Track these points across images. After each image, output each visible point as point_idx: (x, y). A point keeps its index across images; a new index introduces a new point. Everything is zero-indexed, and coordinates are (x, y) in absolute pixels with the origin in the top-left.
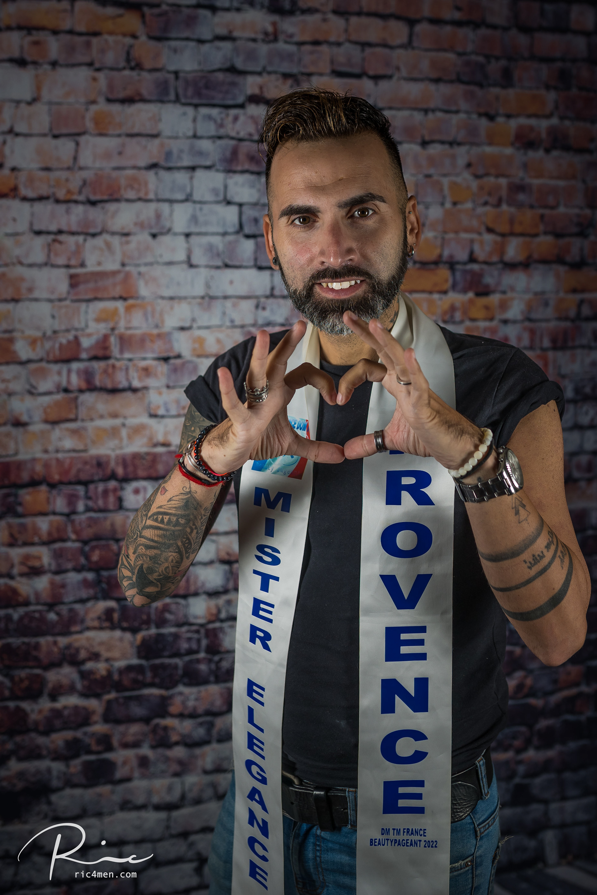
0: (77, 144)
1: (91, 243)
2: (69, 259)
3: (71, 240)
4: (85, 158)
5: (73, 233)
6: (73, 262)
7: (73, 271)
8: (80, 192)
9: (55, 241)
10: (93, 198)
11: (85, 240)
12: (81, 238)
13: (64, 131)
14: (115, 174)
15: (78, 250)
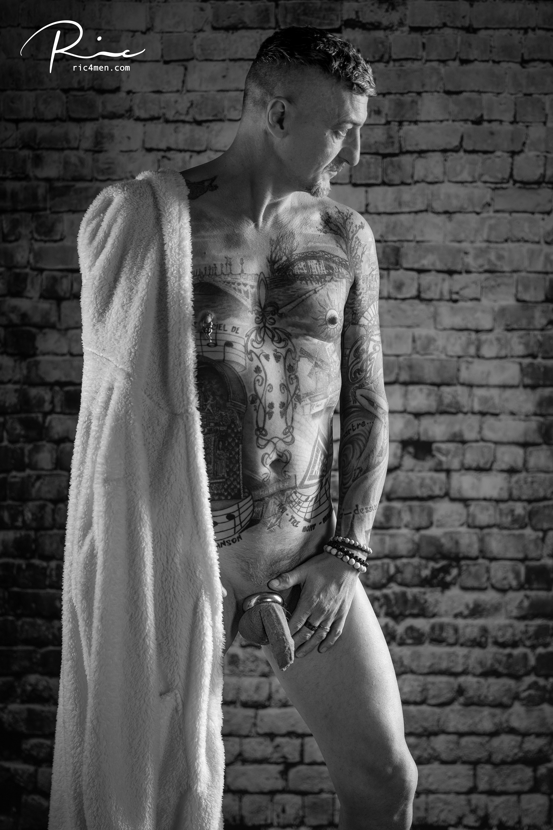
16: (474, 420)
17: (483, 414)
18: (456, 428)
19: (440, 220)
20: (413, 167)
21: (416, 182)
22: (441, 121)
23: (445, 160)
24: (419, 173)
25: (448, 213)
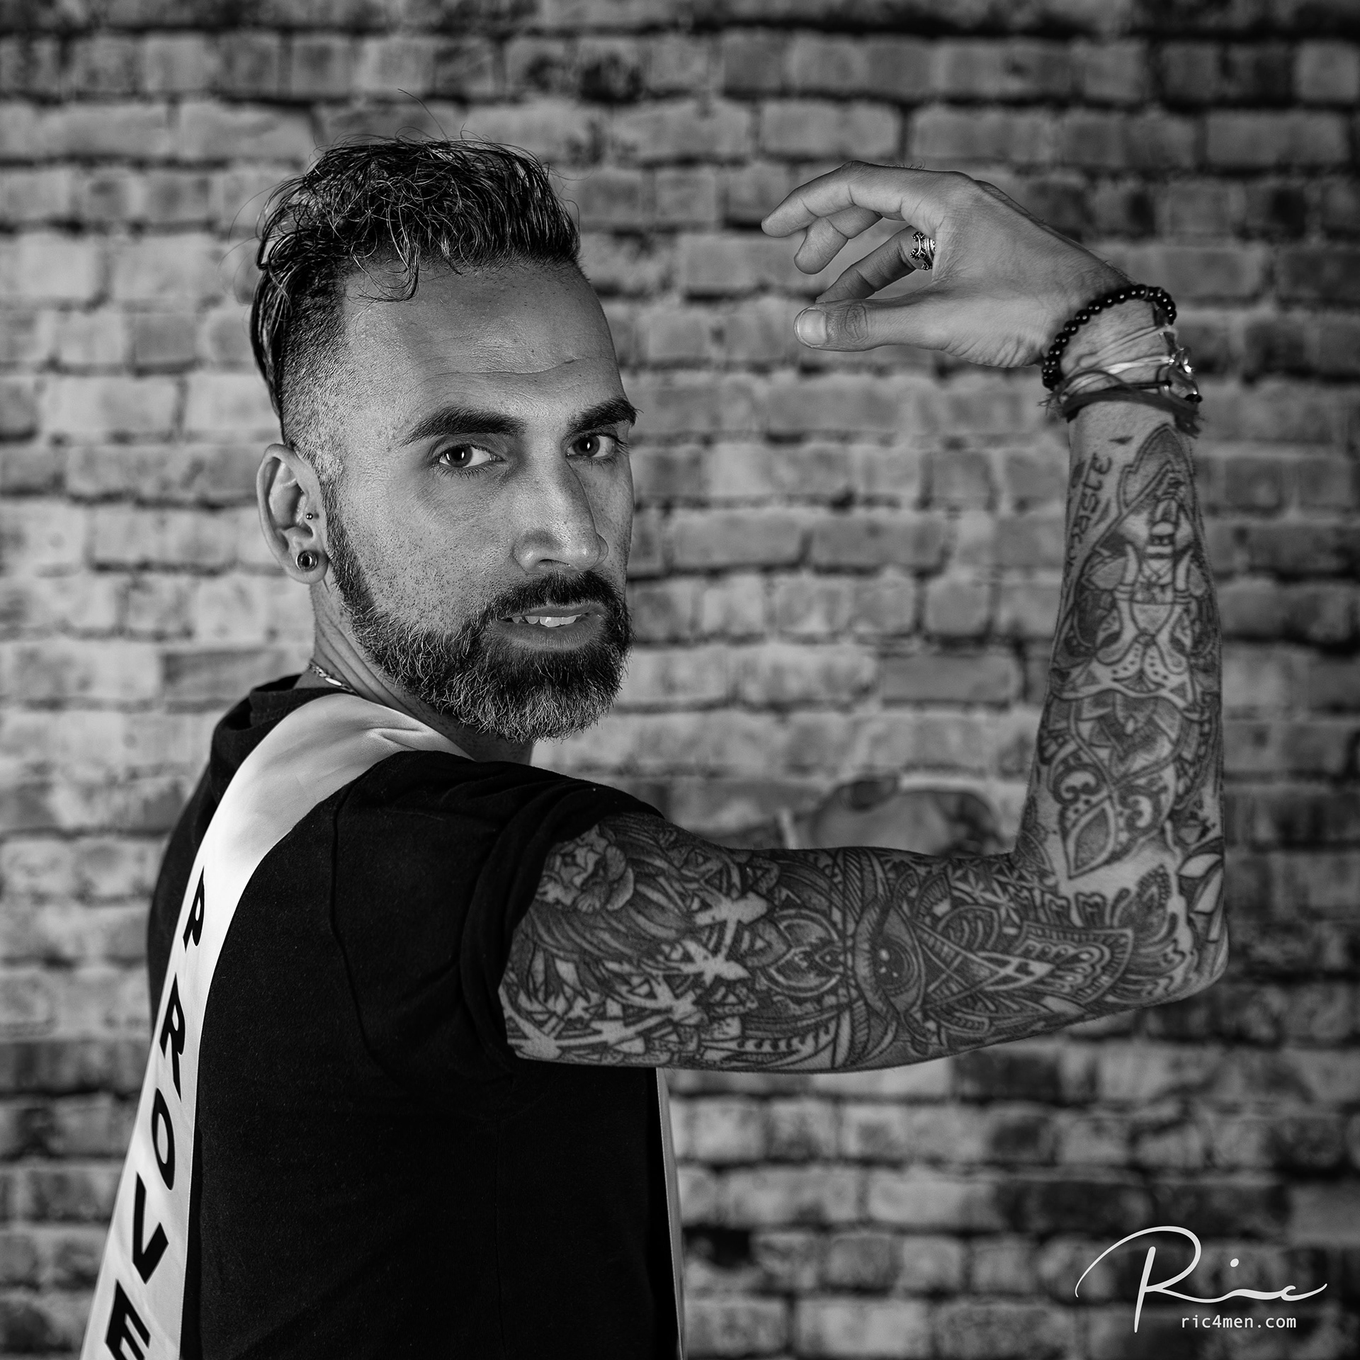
0: (183, 388)
1: (207, 588)
2: (162, 621)
3: (165, 585)
4: (200, 416)
5: (170, 568)
6: (172, 627)
7: (170, 647)
8: (186, 485)
9: (135, 585)
10: (215, 494)
11: (195, 584)
12: (185, 580)
13: (158, 360)
15: (180, 605)
16: (847, 1178)
17: (867, 1163)
18: (807, 1196)
19: (761, 723)
20: (697, 603)
21: (706, 639)
22: (758, 503)
23: (769, 590)
24: (711, 618)
25: (778, 707)
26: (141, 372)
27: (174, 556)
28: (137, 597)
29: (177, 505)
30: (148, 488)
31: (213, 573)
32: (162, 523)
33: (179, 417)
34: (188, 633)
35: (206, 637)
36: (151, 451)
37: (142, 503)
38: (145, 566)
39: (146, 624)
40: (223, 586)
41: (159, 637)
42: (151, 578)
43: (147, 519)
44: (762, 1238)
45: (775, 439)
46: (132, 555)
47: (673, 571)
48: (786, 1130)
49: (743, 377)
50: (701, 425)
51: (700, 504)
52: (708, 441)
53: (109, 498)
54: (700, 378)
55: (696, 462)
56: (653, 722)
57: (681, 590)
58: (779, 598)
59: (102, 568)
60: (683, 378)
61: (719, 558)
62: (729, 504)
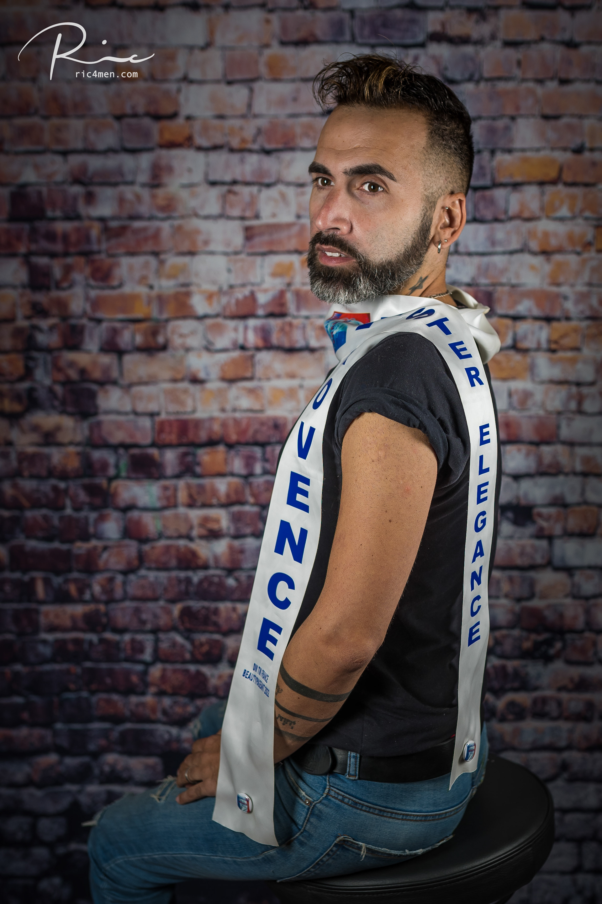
0: (251, 90)
1: (266, 193)
2: (244, 210)
3: (245, 191)
4: (260, 106)
5: (247, 184)
6: (248, 214)
7: (248, 223)
8: (254, 141)
9: (230, 192)
10: (268, 146)
11: (260, 191)
12: (255, 189)
13: (238, 77)
14: (290, 122)
15: (253, 202)
16: (576, 481)
17: (585, 474)
18: (558, 491)
19: (537, 261)
20: (507, 201)
21: (511, 219)
22: (538, 150)
23: (543, 194)
24: (514, 208)
25: (546, 253)
26: (230, 83)
27: (249, 178)
28: (231, 197)
29: (250, 151)
30: (235, 143)
31: (268, 186)
32: (242, 161)
33: (250, 106)
34: (257, 217)
35: (266, 219)
36: (236, 123)
37: (232, 150)
38: (234, 182)
39: (236, 212)
40: (273, 192)
41: (242, 218)
42: (237, 188)
43: (235, 158)
44: (536, 510)
45: (546, 117)
46: (228, 178)
47: (496, 185)
48: (547, 459)
49: (531, 85)
50: (510, 111)
51: (509, 151)
52: (513, 118)
53: (216, 148)
54: (510, 86)
55: (507, 129)
56: (485, 259)
57: (499, 194)
58: (546, 198)
59: (213, 184)
60: (501, 86)
61: (518, 179)
62: (523, 150)
